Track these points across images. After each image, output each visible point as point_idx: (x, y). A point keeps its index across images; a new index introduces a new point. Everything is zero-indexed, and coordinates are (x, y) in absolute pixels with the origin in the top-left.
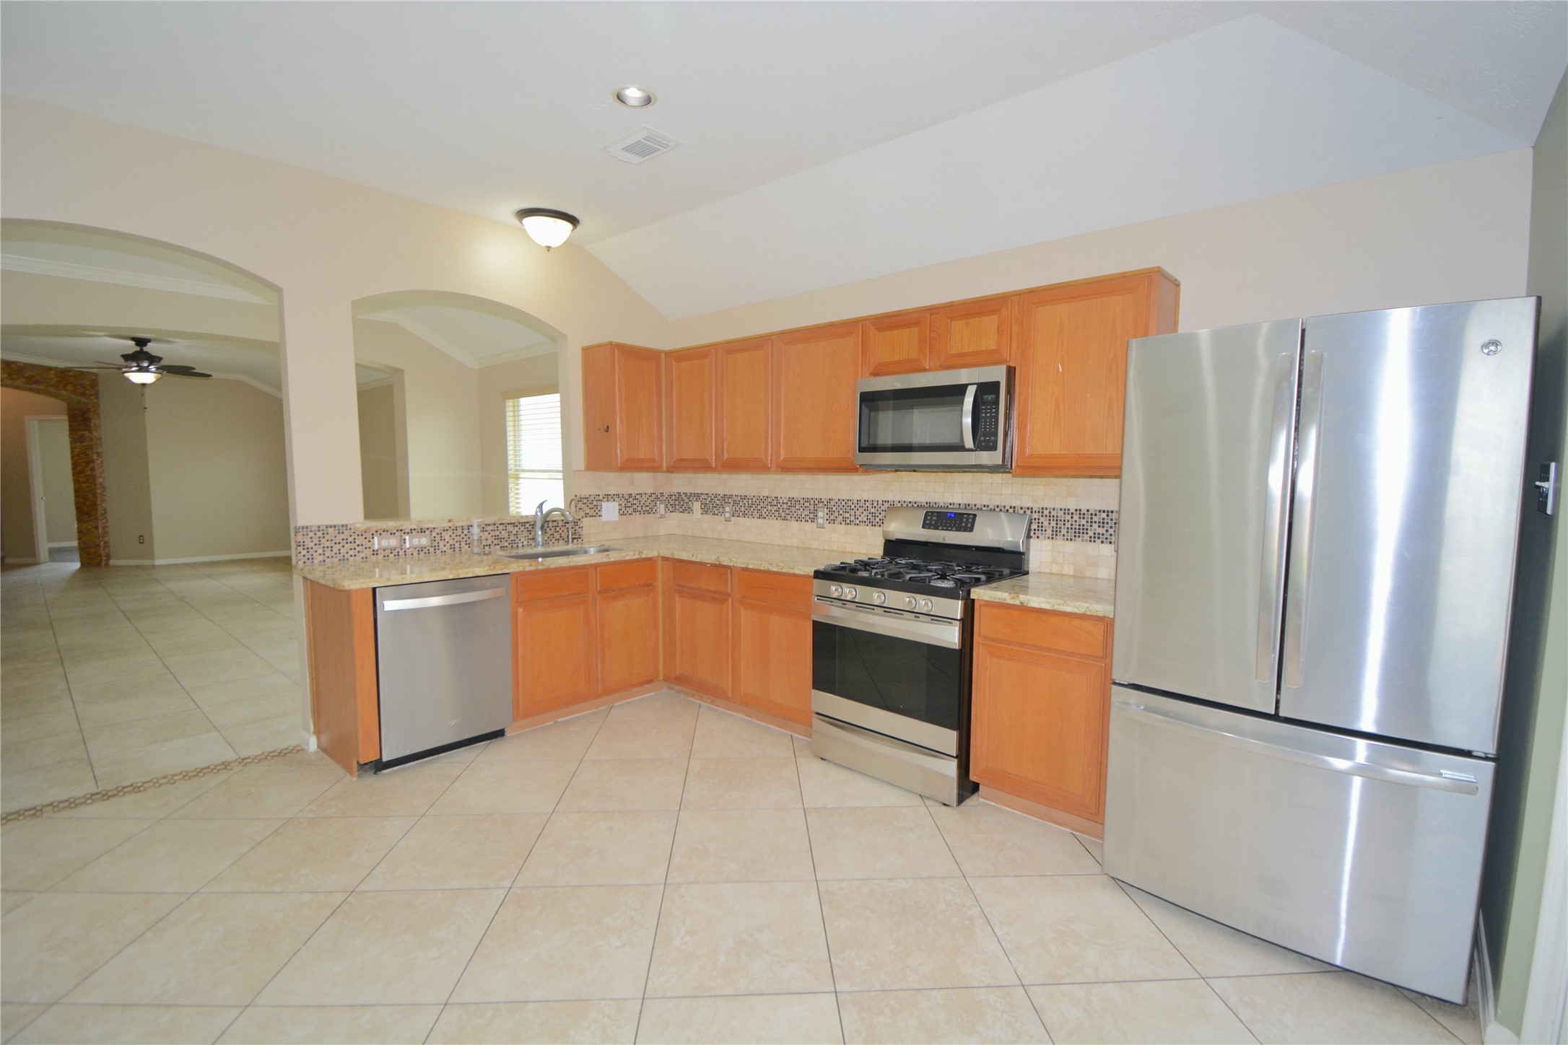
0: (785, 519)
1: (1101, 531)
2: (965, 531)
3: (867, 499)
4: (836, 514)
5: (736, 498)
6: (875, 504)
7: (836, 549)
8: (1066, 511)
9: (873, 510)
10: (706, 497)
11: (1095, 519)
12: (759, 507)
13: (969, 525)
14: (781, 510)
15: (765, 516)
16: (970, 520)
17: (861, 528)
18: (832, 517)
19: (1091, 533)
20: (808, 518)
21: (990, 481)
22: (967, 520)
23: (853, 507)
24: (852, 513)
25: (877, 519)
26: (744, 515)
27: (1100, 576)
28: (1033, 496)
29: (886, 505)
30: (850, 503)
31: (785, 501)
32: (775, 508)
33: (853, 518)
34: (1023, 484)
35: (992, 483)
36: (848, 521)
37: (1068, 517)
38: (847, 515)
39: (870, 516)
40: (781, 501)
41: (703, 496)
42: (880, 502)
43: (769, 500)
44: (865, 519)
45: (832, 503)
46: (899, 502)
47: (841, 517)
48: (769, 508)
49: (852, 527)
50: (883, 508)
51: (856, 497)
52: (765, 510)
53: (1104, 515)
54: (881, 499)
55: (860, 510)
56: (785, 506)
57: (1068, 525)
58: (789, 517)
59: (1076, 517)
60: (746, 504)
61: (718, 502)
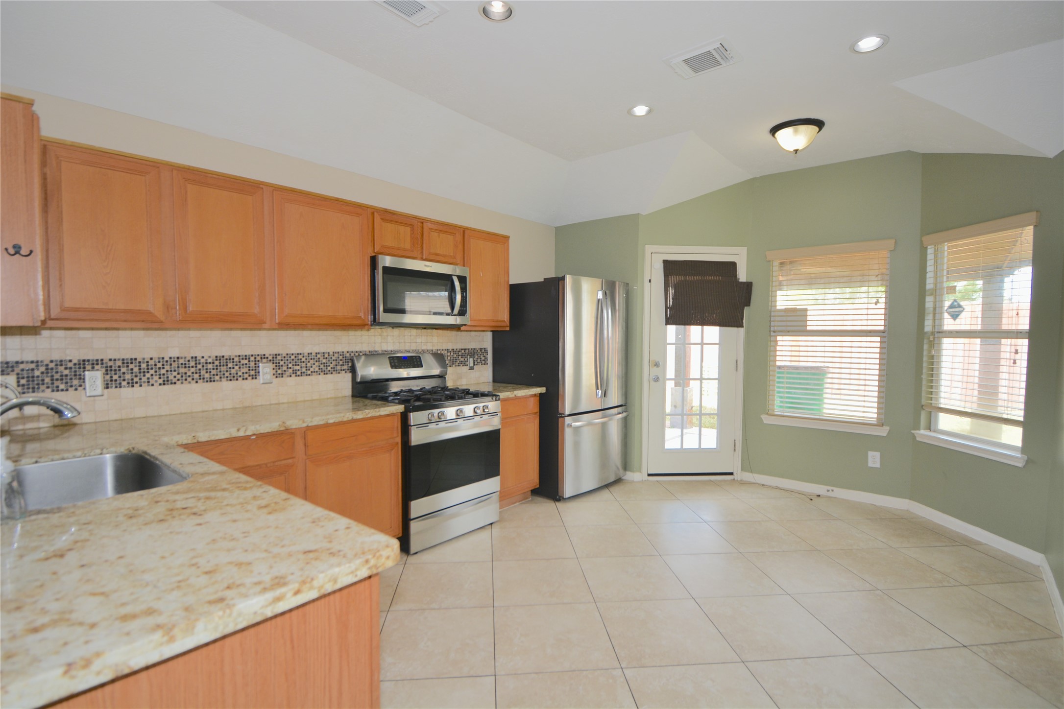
0: (211, 380)
1: (462, 360)
2: (418, 367)
3: (317, 352)
4: (285, 368)
5: (110, 363)
6: (326, 355)
7: (285, 401)
8: (448, 350)
9: (324, 361)
10: (33, 366)
11: (460, 353)
12: (163, 371)
13: (419, 363)
14: (203, 372)
15: (174, 380)
16: (418, 360)
17: (314, 377)
18: (279, 372)
19: (458, 362)
20: (246, 376)
21: (410, 334)
22: (417, 360)
23: (303, 359)
24: (303, 365)
25: (329, 368)
26: (131, 384)
27: (463, 384)
28: (432, 343)
29: (336, 355)
30: (300, 357)
31: (210, 360)
32: (193, 370)
33: (304, 370)
34: (427, 336)
35: (410, 336)
36: (299, 373)
37: (449, 354)
38: (298, 368)
39: (322, 366)
40: (203, 361)
41: (22, 366)
42: (331, 353)
43: (181, 361)
44: (317, 369)
45: (279, 358)
46: (348, 352)
47: (290, 371)
48: (182, 370)
49: (304, 378)
50: (334, 358)
51: (306, 351)
52: (175, 374)
53: (463, 351)
54: (331, 351)
55: (312, 362)
56: (210, 366)
57: (449, 358)
58: (217, 378)
59: (452, 354)
60: (136, 370)
61: (67, 372)
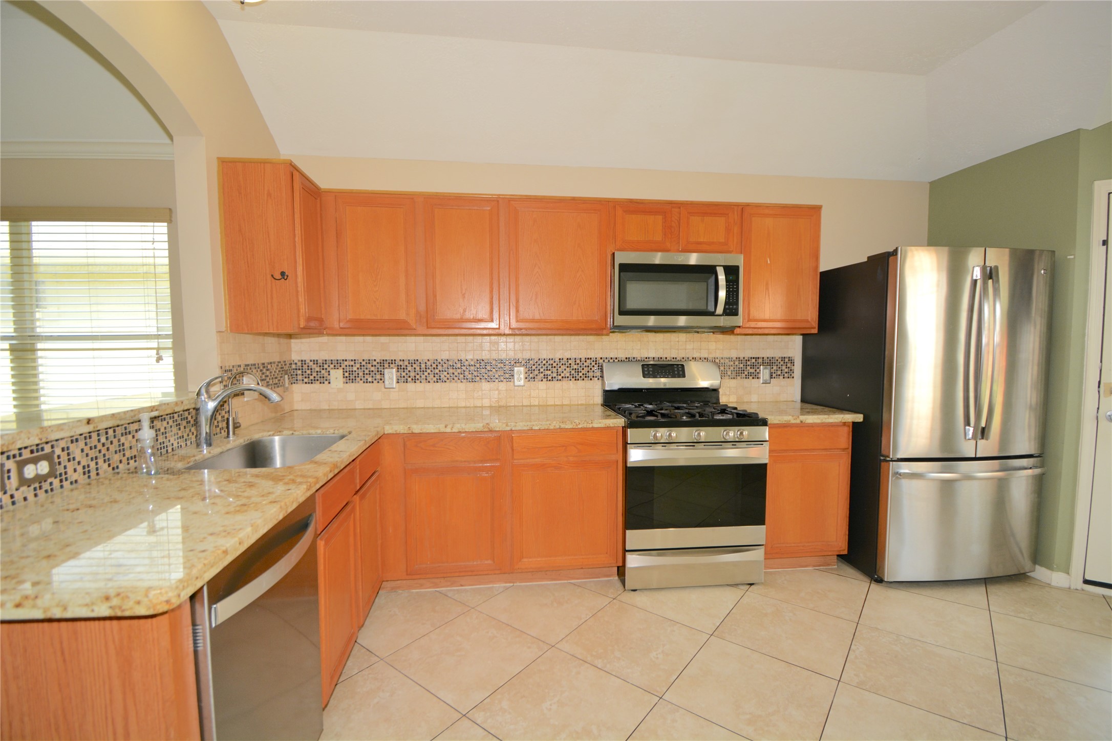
0: (473, 381)
1: (752, 370)
2: (679, 377)
3: (569, 357)
4: (536, 372)
5: (401, 363)
6: (578, 361)
7: (537, 403)
8: (730, 359)
9: (576, 367)
10: (352, 363)
11: (749, 363)
12: (437, 371)
13: (681, 373)
14: (466, 373)
15: (445, 379)
16: (680, 369)
17: (565, 383)
18: (531, 376)
19: (746, 373)
20: (502, 378)
22: (678, 369)
23: (555, 365)
24: (554, 370)
25: (580, 374)
26: (415, 380)
27: (752, 400)
28: (708, 349)
29: (588, 361)
30: (551, 362)
31: (472, 363)
32: (459, 371)
33: (555, 375)
34: (701, 342)
36: (550, 378)
37: (732, 363)
38: (549, 373)
39: (573, 372)
40: (467, 363)
41: (346, 363)
42: (583, 359)
43: (450, 363)
44: (568, 375)
45: (531, 362)
46: (601, 358)
47: (542, 375)
48: (451, 371)
49: (555, 383)
50: (586, 364)
51: (558, 356)
52: (445, 373)
53: (754, 360)
54: (583, 356)
55: (563, 367)
56: (472, 368)
57: (732, 368)
58: (478, 379)
59: (737, 363)
60: (418, 369)
61: (373, 369)
